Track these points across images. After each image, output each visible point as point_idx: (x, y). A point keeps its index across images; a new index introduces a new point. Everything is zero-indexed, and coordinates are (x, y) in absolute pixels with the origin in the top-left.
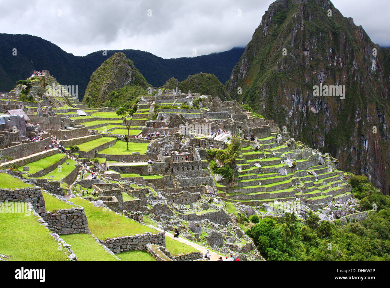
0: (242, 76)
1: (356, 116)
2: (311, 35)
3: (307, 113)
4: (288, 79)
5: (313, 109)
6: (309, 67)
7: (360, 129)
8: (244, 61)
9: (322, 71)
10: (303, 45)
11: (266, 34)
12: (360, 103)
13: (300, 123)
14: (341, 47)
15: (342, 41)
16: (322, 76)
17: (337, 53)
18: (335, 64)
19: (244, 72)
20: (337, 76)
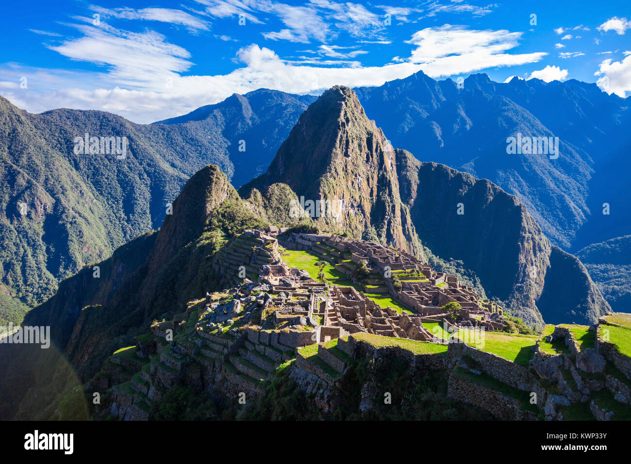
0: (279, 173)
1: (386, 217)
2: (352, 142)
3: (348, 215)
4: (337, 185)
5: (352, 211)
6: (350, 172)
7: (388, 230)
8: (282, 158)
9: (360, 176)
10: (347, 151)
11: (304, 134)
12: (389, 206)
13: (344, 226)
14: (374, 153)
15: (374, 147)
16: (360, 180)
17: (371, 158)
18: (369, 169)
19: (281, 169)
20: (371, 180)
